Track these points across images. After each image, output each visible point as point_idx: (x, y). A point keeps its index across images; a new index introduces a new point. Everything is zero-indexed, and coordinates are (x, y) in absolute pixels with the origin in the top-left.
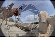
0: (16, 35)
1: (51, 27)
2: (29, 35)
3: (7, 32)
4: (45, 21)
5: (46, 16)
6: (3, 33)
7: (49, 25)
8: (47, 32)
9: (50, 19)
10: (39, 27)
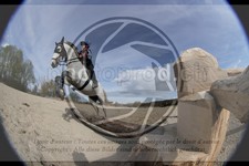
0: (71, 159)
1: (231, 122)
2: (130, 156)
3: (32, 145)
4: (202, 94)
5: (210, 72)
6: (15, 146)
7: (224, 110)
8: (213, 146)
9: (228, 85)
10: (175, 121)
